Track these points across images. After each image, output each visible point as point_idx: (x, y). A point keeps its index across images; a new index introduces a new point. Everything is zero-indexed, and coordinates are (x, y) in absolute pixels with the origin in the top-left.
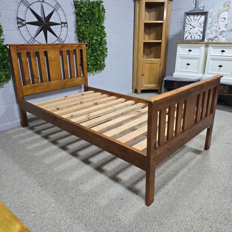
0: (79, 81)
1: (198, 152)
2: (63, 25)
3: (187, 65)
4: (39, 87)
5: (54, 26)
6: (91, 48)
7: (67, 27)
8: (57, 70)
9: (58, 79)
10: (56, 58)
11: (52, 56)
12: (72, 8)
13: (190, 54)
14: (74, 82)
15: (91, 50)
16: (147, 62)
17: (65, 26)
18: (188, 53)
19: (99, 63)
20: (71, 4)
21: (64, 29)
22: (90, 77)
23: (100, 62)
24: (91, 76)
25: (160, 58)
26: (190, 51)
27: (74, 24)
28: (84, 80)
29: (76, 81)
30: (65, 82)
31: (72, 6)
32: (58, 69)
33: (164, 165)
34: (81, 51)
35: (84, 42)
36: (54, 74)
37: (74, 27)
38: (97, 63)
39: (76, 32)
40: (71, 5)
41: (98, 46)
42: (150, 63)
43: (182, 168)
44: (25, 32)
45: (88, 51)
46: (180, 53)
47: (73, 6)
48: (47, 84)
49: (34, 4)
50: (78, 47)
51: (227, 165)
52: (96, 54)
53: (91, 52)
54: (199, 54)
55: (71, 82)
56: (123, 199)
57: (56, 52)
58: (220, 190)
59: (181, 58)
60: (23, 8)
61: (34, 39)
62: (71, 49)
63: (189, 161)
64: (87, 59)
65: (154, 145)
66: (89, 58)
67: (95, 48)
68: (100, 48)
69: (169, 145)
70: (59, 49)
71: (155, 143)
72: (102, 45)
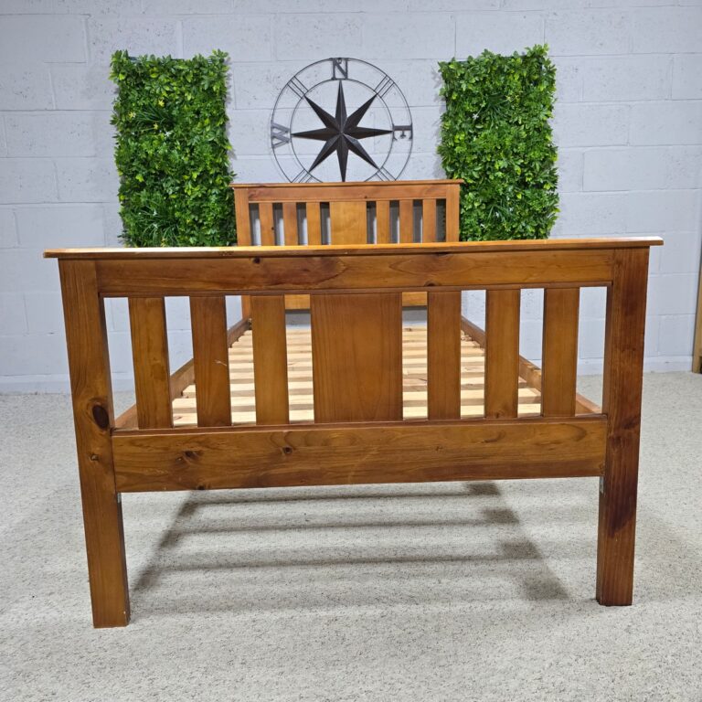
2: (398, 134)
5: (371, 138)
6: (484, 195)
7: (411, 138)
10: (355, 220)
11: (342, 216)
12: (434, 83)
15: (483, 202)
17: (403, 136)
20: (433, 73)
21: (402, 144)
27: (436, 128)
31: (434, 78)
34: (441, 203)
35: (460, 177)
37: (435, 137)
39: (441, 151)
40: (433, 76)
41: (510, 189)
44: (289, 157)
45: (473, 205)
47: (437, 79)
49: (319, 86)
50: (429, 191)
52: (498, 215)
53: (483, 208)
57: (355, 204)
60: (290, 99)
61: (308, 173)
62: (406, 198)
63: (447, 598)
64: (465, 228)
65: (91, 408)
66: (471, 227)
67: (498, 194)
68: (518, 193)
69: (200, 443)
70: (366, 198)
71: (99, 404)
72: (533, 186)
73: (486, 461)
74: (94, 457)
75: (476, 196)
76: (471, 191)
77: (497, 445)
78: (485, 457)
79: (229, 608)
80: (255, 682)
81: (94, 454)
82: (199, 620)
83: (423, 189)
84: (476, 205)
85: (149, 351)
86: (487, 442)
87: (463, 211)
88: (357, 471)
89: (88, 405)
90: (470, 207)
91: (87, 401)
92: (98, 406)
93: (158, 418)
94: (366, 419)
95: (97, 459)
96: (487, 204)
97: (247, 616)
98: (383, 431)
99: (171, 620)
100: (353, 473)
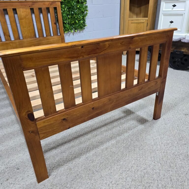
0: (55, 39)
1: (143, 121)
3: (170, 23)
4: (11, 44)
6: (67, 6)
8: (29, 29)
9: (31, 37)
10: (27, 15)
11: (22, 14)
13: (174, 10)
14: (49, 40)
15: (67, 8)
16: (133, 22)
18: (172, 9)
19: (77, 22)
22: (70, 37)
23: (79, 21)
24: (70, 35)
25: (147, 17)
26: (174, 6)
28: (60, 39)
29: (52, 40)
30: (40, 41)
32: (30, 27)
33: (93, 133)
34: (55, 9)
36: (25, 32)
38: (75, 22)
41: (75, 4)
42: (136, 23)
43: (111, 138)
45: (65, 9)
46: (164, 10)
48: (19, 42)
50: (51, 4)
51: (168, 142)
52: (73, 13)
53: (68, 10)
54: (183, 9)
55: (46, 41)
56: (19, 169)
57: (26, 9)
58: (136, 176)
59: (165, 15)
62: (44, 7)
63: (125, 131)
64: (63, 17)
65: (27, 115)
66: (65, 17)
67: (72, 5)
68: (78, 5)
69: (67, 115)
70: (30, 7)
71: (30, 113)
72: (81, 3)
73: (139, 95)
74: (31, 132)
75: (65, 6)
76: (64, 4)
77: (141, 91)
78: (139, 94)
79: (75, 157)
80: (106, 175)
81: (30, 131)
82: (70, 165)
83: (49, 4)
84: (66, 9)
85: (46, 88)
86: (139, 90)
87: (62, 11)
88: (110, 108)
89: (25, 115)
90: (64, 10)
91: (24, 113)
92: (30, 114)
93: (52, 111)
94: (112, 93)
95: (32, 132)
96: (69, 9)
97: (83, 157)
98: (117, 95)
99: (62, 169)
100: (109, 109)
